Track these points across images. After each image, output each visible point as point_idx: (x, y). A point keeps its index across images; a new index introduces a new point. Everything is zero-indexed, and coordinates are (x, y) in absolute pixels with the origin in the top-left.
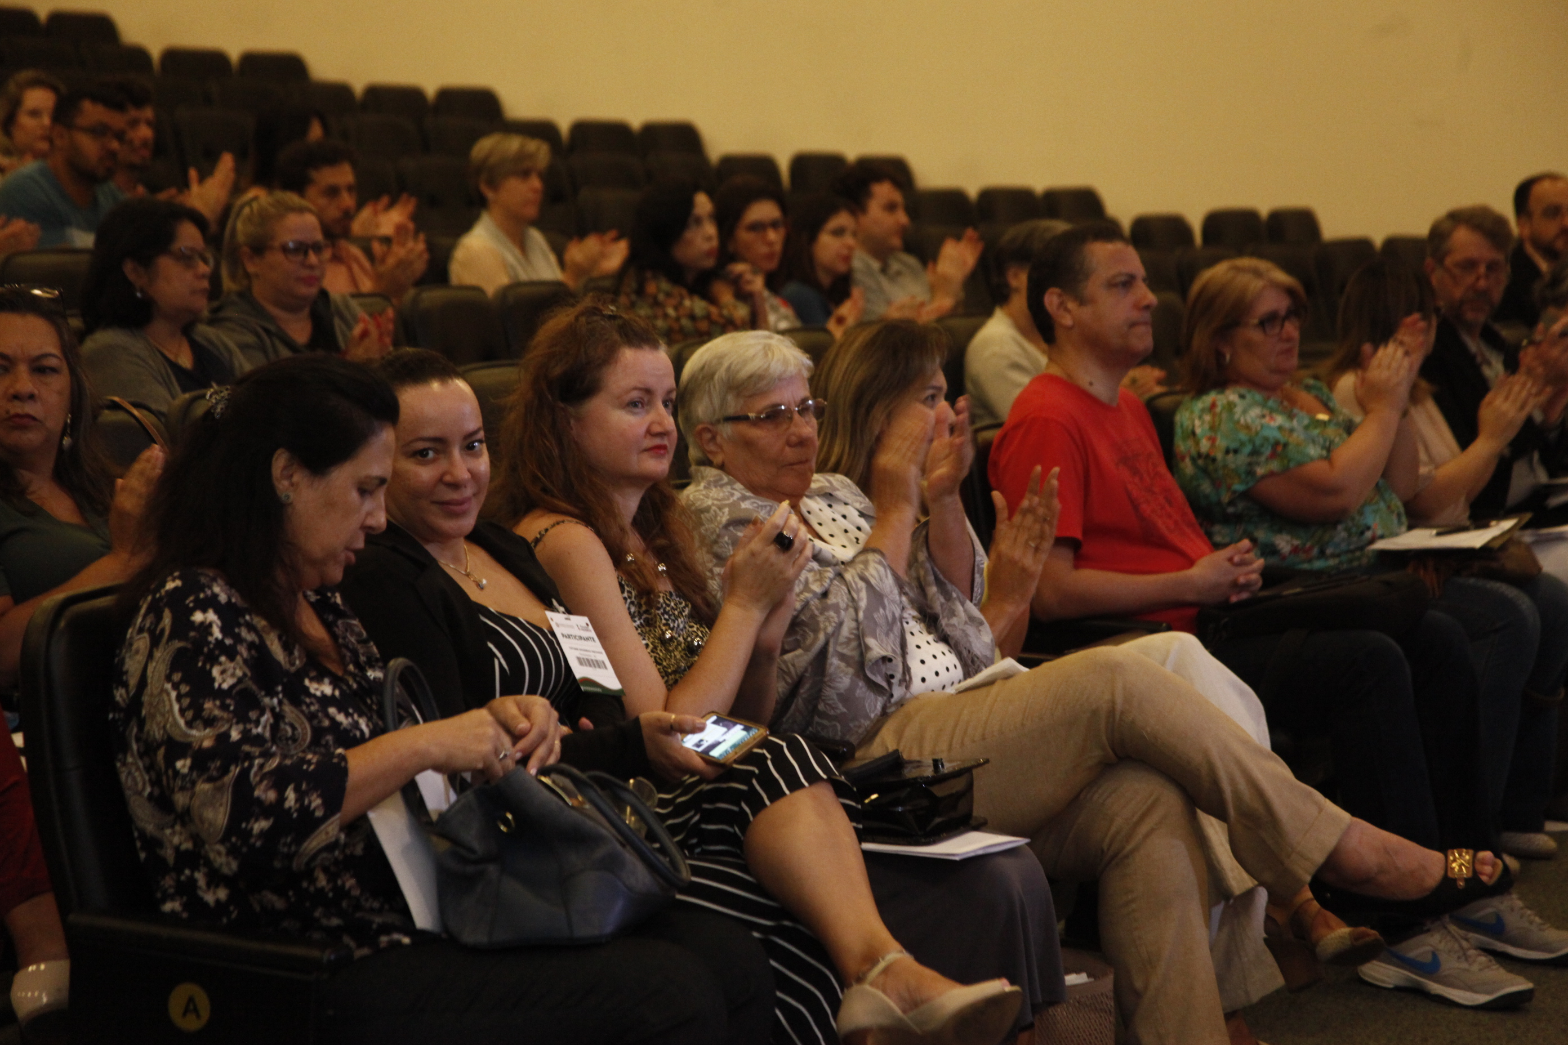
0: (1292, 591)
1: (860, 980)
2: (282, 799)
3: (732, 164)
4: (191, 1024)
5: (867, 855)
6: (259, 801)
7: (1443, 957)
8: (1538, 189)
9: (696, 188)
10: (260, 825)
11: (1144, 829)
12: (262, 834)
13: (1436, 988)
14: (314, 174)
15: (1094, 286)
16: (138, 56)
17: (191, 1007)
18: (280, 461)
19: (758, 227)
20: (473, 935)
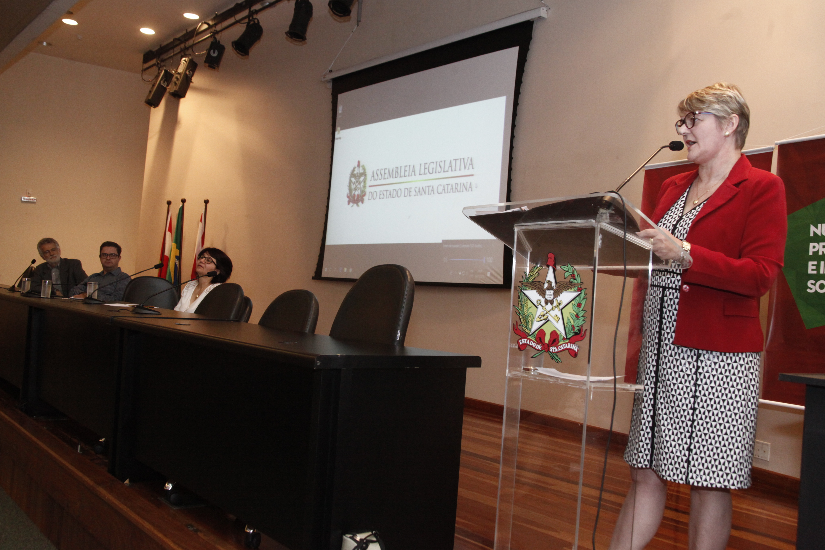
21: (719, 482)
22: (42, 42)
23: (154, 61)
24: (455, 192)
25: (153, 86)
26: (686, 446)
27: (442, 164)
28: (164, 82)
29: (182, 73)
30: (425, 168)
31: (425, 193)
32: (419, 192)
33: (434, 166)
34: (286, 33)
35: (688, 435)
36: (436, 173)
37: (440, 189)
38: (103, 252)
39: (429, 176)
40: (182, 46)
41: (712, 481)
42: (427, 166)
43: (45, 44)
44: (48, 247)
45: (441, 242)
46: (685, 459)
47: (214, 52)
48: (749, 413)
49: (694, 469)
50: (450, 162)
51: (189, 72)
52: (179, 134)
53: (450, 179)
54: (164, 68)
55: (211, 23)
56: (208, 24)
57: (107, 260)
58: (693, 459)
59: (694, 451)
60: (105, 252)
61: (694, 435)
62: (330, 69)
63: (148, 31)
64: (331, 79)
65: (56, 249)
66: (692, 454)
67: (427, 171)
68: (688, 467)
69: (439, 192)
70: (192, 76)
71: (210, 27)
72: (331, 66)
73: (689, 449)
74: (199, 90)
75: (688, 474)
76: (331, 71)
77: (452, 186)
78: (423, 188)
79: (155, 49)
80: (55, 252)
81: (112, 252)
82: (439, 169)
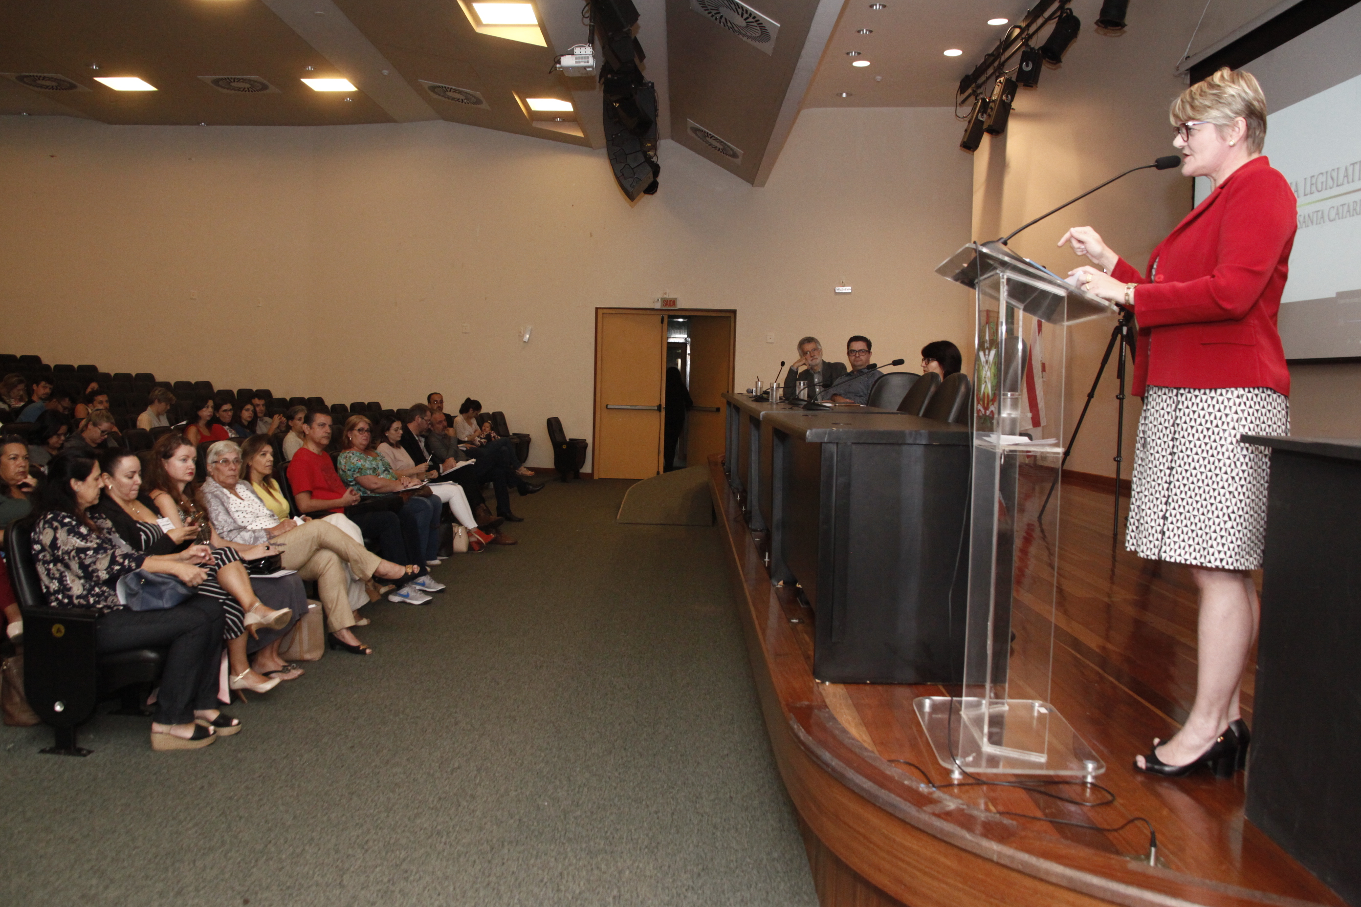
0: (368, 501)
1: (249, 611)
2: (124, 562)
3: (220, 392)
4: (59, 635)
5: (251, 579)
6: (117, 561)
7: (410, 592)
8: (432, 397)
9: (210, 398)
10: (117, 568)
11: (327, 567)
12: (117, 570)
13: (408, 601)
14: (96, 398)
15: (315, 425)
16: (47, 367)
17: (59, 631)
18: (73, 482)
19: (225, 411)
20: (136, 608)
21: (1195, 558)
22: (841, 94)
23: (970, 91)
24: (1353, 215)
25: (969, 122)
26: (1161, 514)
27: (1335, 174)
28: (982, 115)
29: (997, 100)
30: (1312, 184)
31: (1312, 223)
32: (1304, 222)
33: (1322, 179)
34: (1096, 23)
35: (1164, 500)
36: (1326, 189)
37: (1333, 214)
38: (850, 348)
39: (1317, 196)
40: (996, 64)
41: (1187, 556)
42: (1314, 181)
43: (844, 95)
44: (809, 347)
45: (1334, 295)
46: (1159, 529)
47: (1027, 65)
48: (1238, 475)
49: (1168, 541)
50: (1346, 169)
51: (1007, 97)
52: (1009, 180)
53: (1344, 197)
54: (981, 96)
55: (1023, 25)
56: (1019, 27)
57: (856, 357)
58: (1168, 530)
59: (1170, 519)
60: (853, 349)
61: (1170, 500)
62: (1186, 54)
63: (953, 53)
64: (1187, 70)
65: (817, 350)
66: (1168, 523)
67: (1314, 188)
68: (1162, 539)
69: (1331, 218)
70: (1012, 100)
71: (1023, 30)
72: (1188, 50)
73: (1165, 518)
74: (1024, 116)
75: (1161, 547)
76: (1188, 57)
77: (1349, 206)
78: (1309, 216)
79: (970, 73)
80: (816, 352)
81: (860, 348)
82: (1330, 182)
